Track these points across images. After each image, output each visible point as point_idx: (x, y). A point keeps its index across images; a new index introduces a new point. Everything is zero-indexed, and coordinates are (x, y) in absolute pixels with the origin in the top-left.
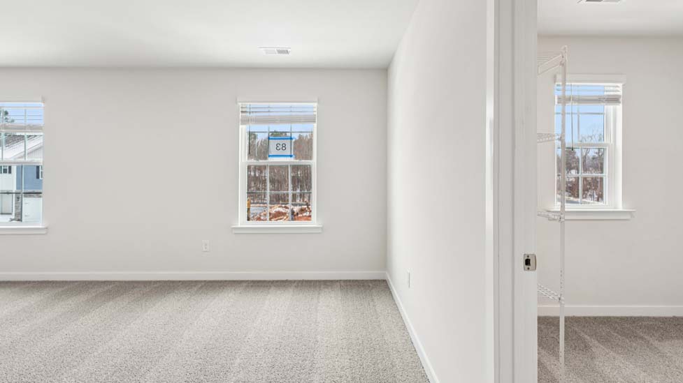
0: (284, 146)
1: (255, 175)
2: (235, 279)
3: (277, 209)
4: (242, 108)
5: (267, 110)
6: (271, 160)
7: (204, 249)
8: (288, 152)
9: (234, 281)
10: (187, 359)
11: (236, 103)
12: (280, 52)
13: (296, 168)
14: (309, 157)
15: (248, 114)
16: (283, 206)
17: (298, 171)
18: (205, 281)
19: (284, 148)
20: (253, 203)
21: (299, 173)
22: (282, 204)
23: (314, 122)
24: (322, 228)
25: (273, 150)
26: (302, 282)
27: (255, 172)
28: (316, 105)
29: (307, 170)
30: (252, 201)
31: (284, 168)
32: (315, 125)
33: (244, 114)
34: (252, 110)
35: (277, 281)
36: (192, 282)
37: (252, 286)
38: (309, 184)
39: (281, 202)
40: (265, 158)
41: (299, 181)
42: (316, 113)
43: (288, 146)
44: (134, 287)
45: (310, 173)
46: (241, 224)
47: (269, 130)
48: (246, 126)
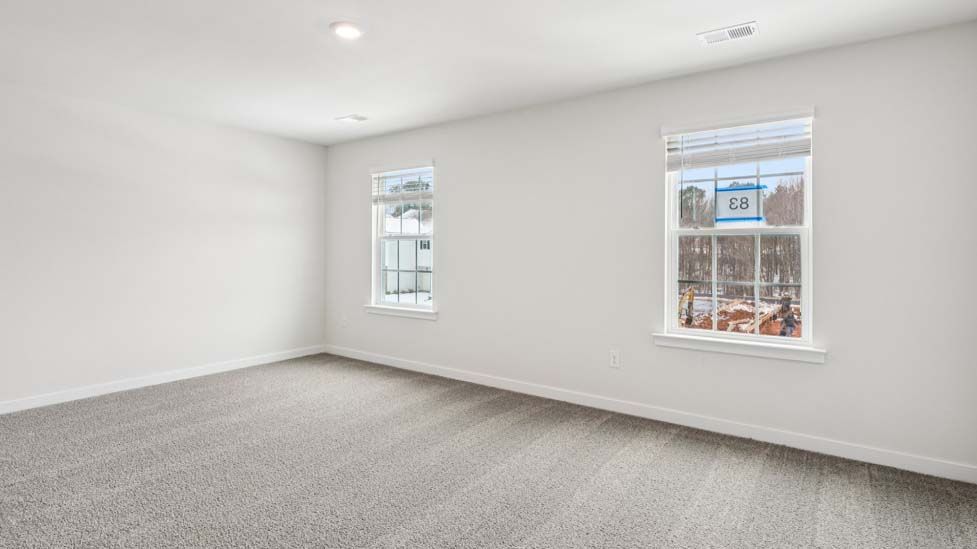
0: (745, 204)
1: (702, 251)
2: (658, 419)
3: (737, 305)
4: (669, 143)
5: (713, 142)
6: (721, 227)
7: (612, 364)
8: (752, 212)
9: (657, 423)
10: (573, 540)
11: (660, 136)
12: (734, 34)
13: (770, 240)
14: (798, 220)
15: (679, 153)
16: (749, 301)
17: (776, 244)
18: (613, 413)
19: (744, 206)
20: (700, 295)
21: (778, 249)
22: (747, 299)
23: (807, 152)
24: (826, 354)
25: (724, 211)
26: (783, 449)
27: (701, 248)
28: (810, 120)
29: (792, 243)
30: (697, 292)
31: (748, 239)
32: (809, 159)
33: (673, 154)
34: (685, 145)
35: (732, 438)
36: (594, 410)
37: (686, 437)
38: (797, 268)
39: (745, 295)
40: (711, 225)
41: (778, 261)
42: (810, 136)
43: (752, 202)
44: (521, 403)
45: (799, 250)
46: (668, 332)
47: (716, 175)
48: (676, 172)
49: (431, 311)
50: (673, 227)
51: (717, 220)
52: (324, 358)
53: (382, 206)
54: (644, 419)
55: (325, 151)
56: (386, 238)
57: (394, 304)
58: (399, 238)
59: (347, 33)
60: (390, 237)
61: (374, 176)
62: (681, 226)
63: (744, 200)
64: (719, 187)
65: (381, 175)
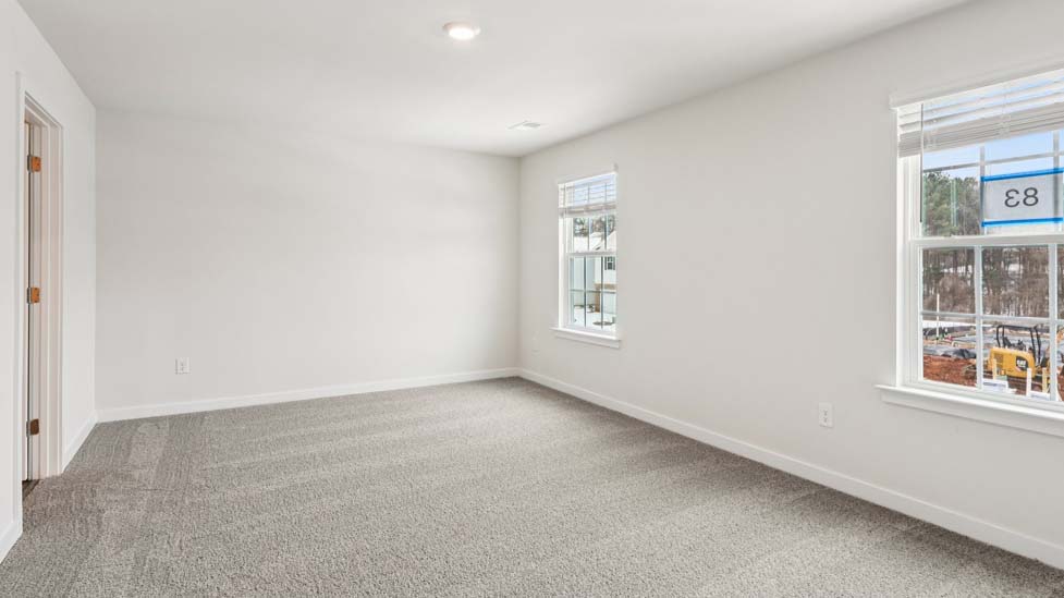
0: (1032, 198)
4: (903, 117)
6: (990, 234)
7: (822, 422)
8: (1045, 209)
15: (918, 129)
19: (1031, 201)
25: (995, 209)
31: (1037, 251)
33: (909, 132)
34: (928, 117)
40: (974, 231)
43: (1045, 194)
46: (904, 385)
47: (982, 157)
48: (914, 157)
49: (614, 338)
50: (910, 236)
51: (984, 224)
52: (516, 382)
53: (569, 221)
54: (864, 503)
55: (517, 163)
56: (574, 254)
57: (579, 328)
58: (584, 255)
59: (461, 34)
60: (578, 254)
61: (561, 186)
62: (925, 234)
63: (1031, 193)
64: (987, 174)
65: (568, 185)
